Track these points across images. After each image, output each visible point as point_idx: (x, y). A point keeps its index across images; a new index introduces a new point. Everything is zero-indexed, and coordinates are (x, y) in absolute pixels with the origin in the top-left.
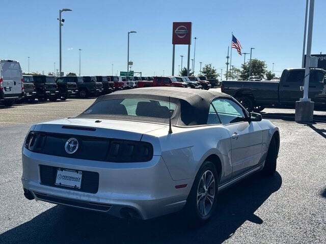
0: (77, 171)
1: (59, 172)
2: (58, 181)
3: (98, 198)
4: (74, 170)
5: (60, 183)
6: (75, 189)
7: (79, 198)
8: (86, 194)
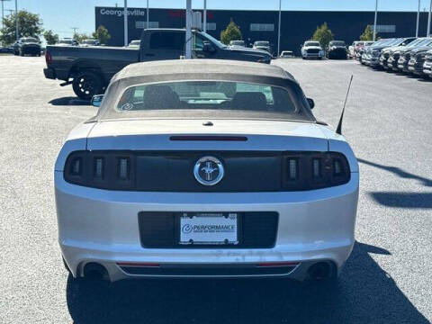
0: (226, 214)
1: (184, 221)
2: (184, 238)
3: (279, 254)
4: (217, 213)
5: (191, 240)
6: (227, 245)
7: (240, 260)
8: (255, 250)
